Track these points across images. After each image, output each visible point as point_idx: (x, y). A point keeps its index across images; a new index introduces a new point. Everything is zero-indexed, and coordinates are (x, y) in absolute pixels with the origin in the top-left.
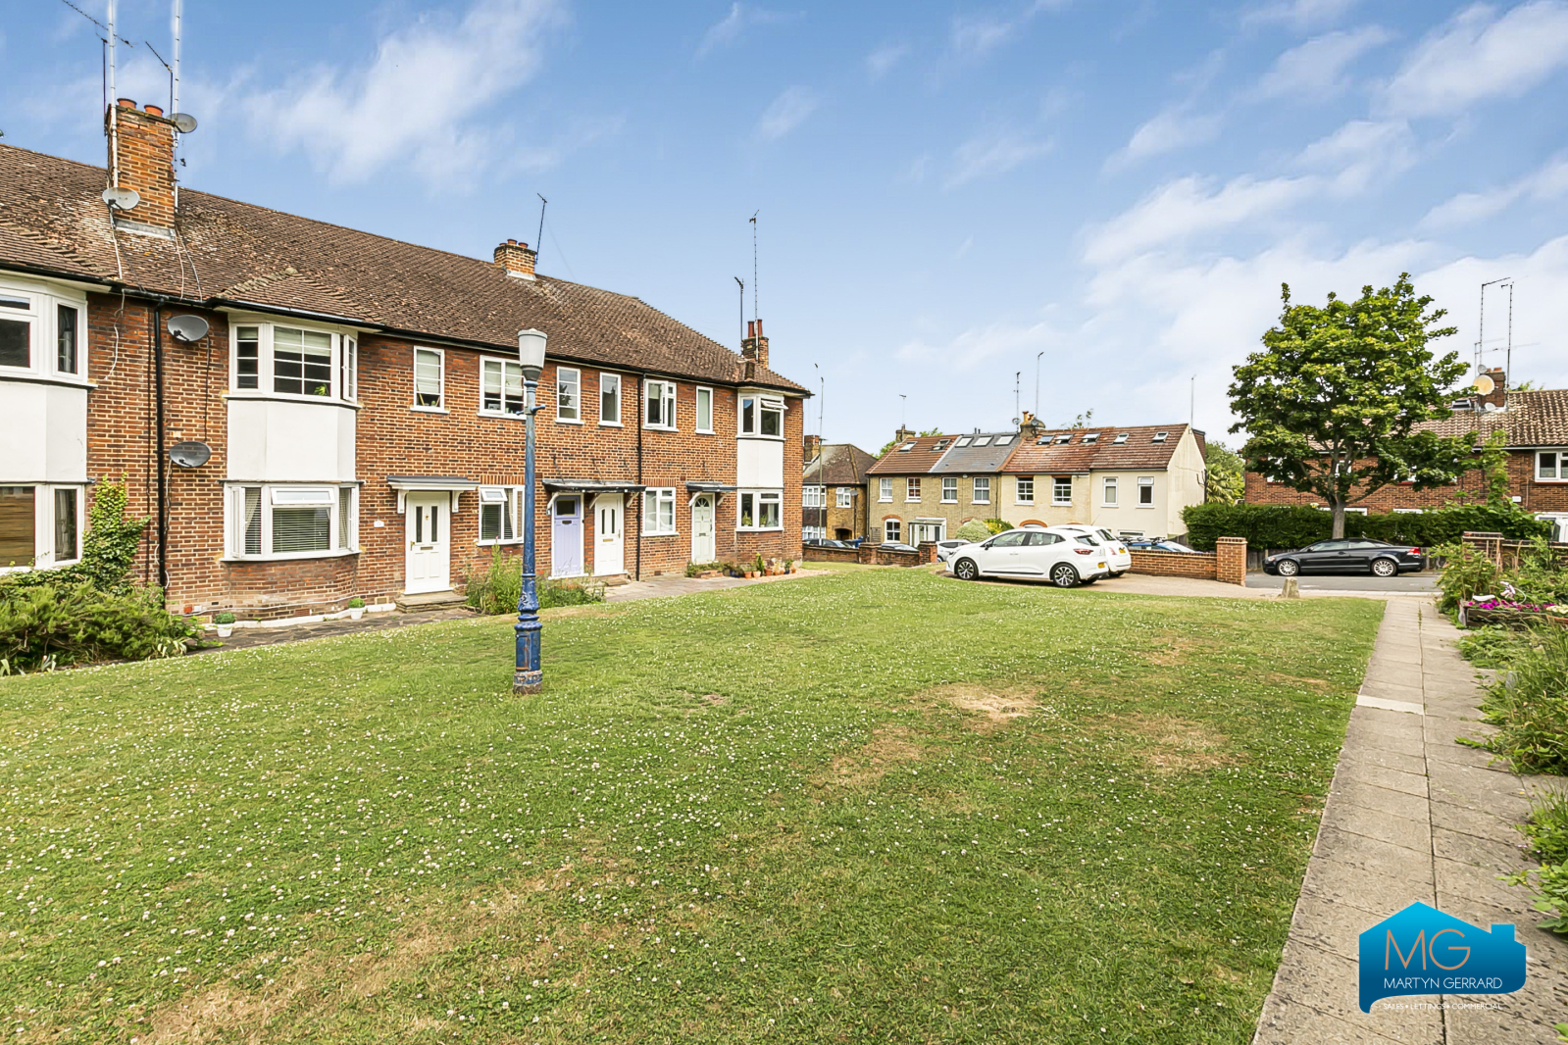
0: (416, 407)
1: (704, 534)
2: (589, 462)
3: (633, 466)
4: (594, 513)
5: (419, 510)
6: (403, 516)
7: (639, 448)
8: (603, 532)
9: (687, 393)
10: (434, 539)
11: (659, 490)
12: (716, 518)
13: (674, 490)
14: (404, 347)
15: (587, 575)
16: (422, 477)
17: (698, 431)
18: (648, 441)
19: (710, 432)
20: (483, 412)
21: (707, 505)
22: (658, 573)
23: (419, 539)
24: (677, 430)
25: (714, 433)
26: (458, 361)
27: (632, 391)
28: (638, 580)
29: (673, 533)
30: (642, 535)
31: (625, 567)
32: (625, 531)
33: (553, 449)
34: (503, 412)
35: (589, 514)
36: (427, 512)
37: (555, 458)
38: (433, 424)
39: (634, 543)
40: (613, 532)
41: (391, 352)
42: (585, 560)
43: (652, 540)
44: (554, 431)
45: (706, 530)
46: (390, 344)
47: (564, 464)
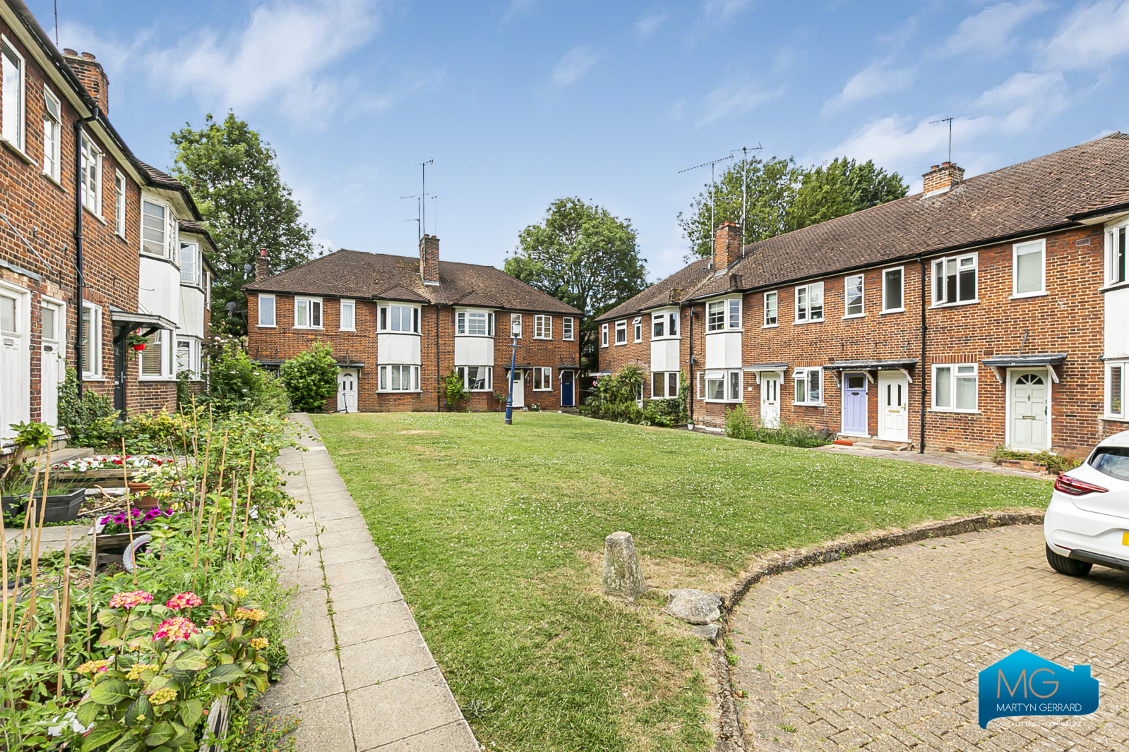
0: (766, 326)
1: (1033, 418)
2: (872, 346)
3: (917, 346)
4: (877, 387)
5: (768, 382)
6: (759, 385)
7: (925, 328)
8: (889, 404)
9: (996, 257)
10: (775, 399)
11: (954, 368)
12: (1054, 399)
13: (976, 365)
14: (760, 295)
15: (870, 436)
16: (767, 364)
17: (1016, 295)
18: (936, 320)
19: (1043, 292)
20: (798, 321)
21: (1040, 382)
22: (950, 450)
23: (768, 399)
24: (979, 301)
25: (1048, 293)
26: (784, 295)
27: (916, 277)
28: (922, 452)
29: (976, 411)
30: (928, 410)
31: (910, 437)
32: (910, 405)
33: (842, 339)
34: (808, 319)
35: (873, 389)
36: (771, 384)
37: (843, 346)
38: (772, 334)
39: (919, 415)
40: (899, 404)
41: (754, 300)
42: (869, 425)
43: (943, 416)
44: (842, 326)
45: (1038, 411)
46: (754, 296)
47: (851, 349)
